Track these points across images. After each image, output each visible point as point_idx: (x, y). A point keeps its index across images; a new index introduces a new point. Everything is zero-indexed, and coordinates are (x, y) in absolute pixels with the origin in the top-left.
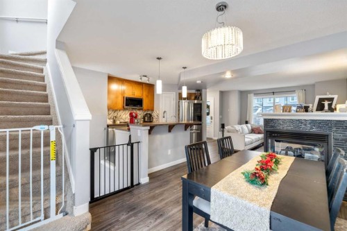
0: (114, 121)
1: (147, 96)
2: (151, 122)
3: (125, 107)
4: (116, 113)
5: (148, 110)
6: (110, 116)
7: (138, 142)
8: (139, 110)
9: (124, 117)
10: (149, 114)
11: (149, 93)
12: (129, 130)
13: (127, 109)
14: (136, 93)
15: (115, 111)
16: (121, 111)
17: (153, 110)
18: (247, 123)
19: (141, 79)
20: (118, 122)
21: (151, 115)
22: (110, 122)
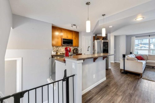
0: (57, 53)
1: (75, 38)
2: (77, 53)
3: (63, 45)
4: (58, 48)
5: (76, 46)
6: (54, 50)
7: (73, 76)
8: (71, 46)
9: (62, 50)
10: (76, 49)
11: (76, 37)
12: (65, 61)
13: (64, 46)
14: (69, 36)
15: (57, 47)
16: (61, 47)
17: (78, 46)
18: (131, 53)
19: (72, 26)
20: (59, 54)
21: (77, 49)
22: (54, 53)
